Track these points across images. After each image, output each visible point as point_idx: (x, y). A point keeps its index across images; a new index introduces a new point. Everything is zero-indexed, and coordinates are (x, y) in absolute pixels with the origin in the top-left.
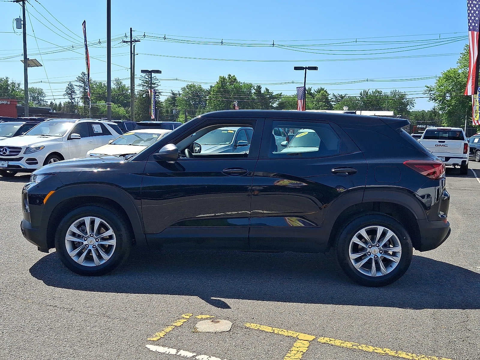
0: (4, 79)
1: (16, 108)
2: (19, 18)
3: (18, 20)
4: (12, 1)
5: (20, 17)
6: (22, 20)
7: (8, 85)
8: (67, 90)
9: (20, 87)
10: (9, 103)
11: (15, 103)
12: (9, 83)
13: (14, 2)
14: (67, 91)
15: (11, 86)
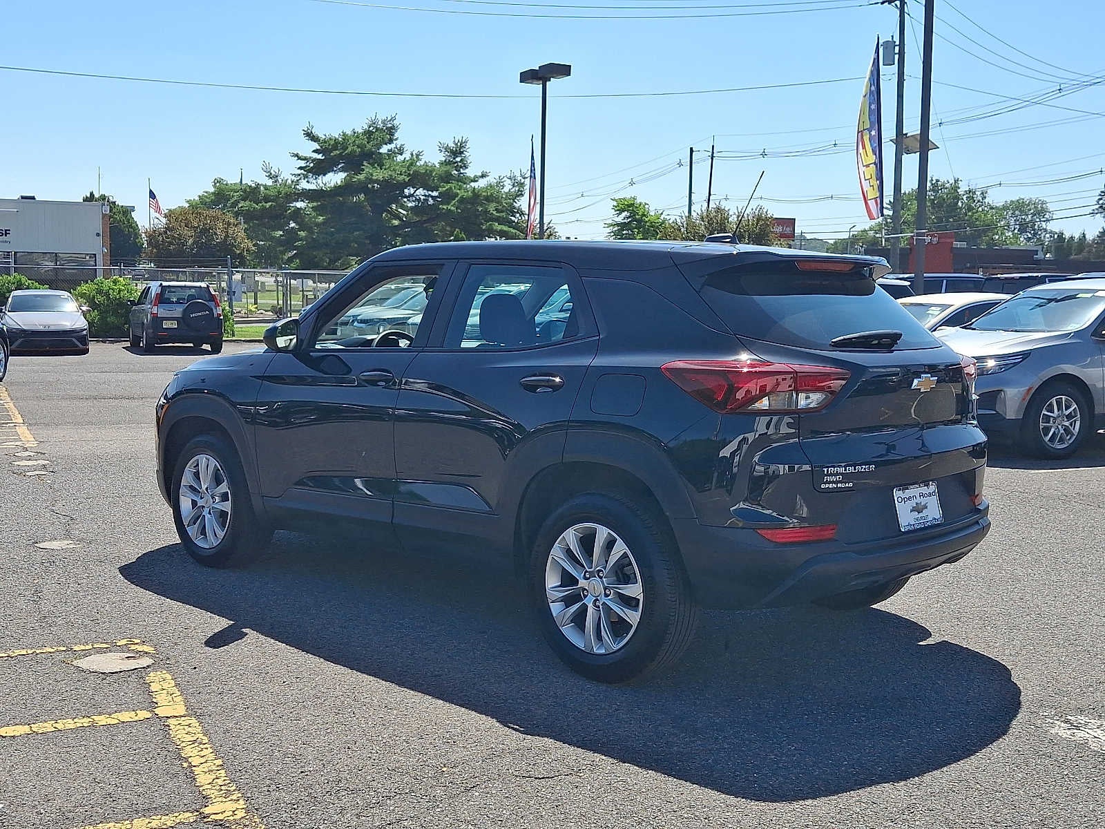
0: (951, 183)
1: (951, 252)
2: (891, 40)
3: (889, 45)
4: (878, 3)
5: (893, 39)
6: (897, 43)
7: (957, 198)
8: (1101, 199)
9: (986, 201)
10: (935, 240)
11: (949, 240)
12: (961, 191)
13: (882, 3)
14: (1101, 202)
15: (965, 199)
